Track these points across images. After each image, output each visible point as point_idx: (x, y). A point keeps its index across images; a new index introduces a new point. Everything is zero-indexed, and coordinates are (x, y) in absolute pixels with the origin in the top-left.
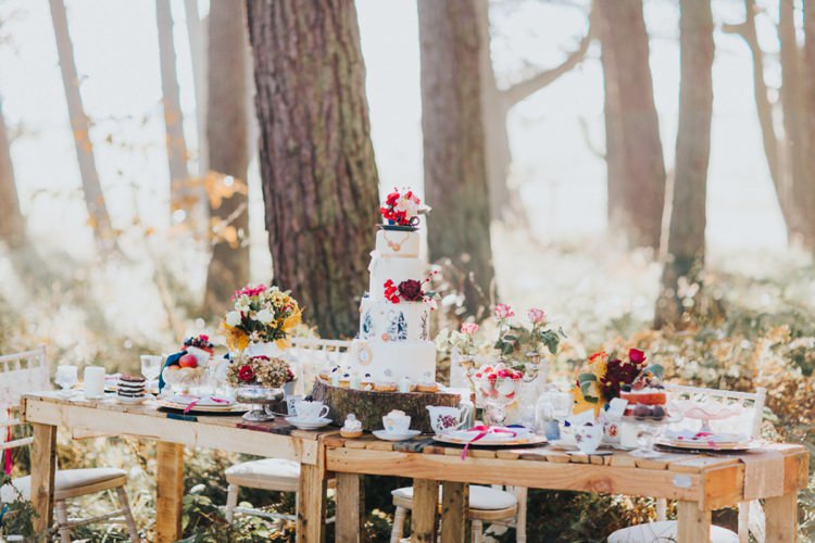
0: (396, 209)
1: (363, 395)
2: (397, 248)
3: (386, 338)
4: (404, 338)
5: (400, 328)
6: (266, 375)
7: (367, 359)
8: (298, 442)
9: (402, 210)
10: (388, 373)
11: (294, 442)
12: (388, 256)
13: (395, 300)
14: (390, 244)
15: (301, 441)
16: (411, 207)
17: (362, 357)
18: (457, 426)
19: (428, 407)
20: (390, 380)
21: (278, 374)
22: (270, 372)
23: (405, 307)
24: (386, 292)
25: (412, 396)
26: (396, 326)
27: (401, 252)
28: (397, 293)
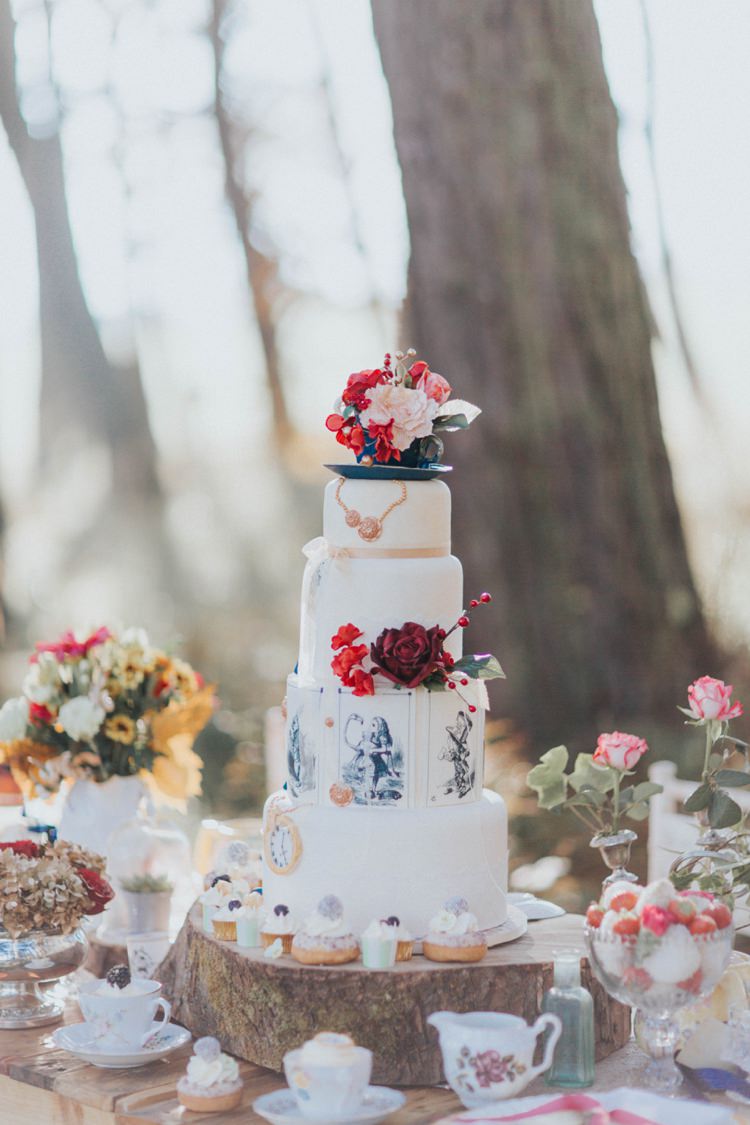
0: (365, 419)
1: (257, 972)
2: (373, 532)
3: (342, 798)
4: (395, 795)
5: (380, 768)
6: (13, 904)
7: (290, 855)
8: (71, 1109)
9: (383, 420)
10: (332, 907)
11: (64, 1110)
12: (346, 554)
13: (361, 684)
14: (354, 520)
15: (79, 1111)
16: (415, 408)
17: (278, 851)
18: (521, 1081)
19: (437, 1019)
20: (334, 928)
21: (48, 896)
22: (26, 892)
23: (393, 704)
24: (337, 662)
25: (396, 978)
26: (367, 762)
27: (385, 541)
28: (368, 664)
